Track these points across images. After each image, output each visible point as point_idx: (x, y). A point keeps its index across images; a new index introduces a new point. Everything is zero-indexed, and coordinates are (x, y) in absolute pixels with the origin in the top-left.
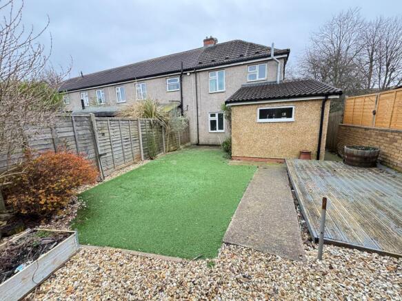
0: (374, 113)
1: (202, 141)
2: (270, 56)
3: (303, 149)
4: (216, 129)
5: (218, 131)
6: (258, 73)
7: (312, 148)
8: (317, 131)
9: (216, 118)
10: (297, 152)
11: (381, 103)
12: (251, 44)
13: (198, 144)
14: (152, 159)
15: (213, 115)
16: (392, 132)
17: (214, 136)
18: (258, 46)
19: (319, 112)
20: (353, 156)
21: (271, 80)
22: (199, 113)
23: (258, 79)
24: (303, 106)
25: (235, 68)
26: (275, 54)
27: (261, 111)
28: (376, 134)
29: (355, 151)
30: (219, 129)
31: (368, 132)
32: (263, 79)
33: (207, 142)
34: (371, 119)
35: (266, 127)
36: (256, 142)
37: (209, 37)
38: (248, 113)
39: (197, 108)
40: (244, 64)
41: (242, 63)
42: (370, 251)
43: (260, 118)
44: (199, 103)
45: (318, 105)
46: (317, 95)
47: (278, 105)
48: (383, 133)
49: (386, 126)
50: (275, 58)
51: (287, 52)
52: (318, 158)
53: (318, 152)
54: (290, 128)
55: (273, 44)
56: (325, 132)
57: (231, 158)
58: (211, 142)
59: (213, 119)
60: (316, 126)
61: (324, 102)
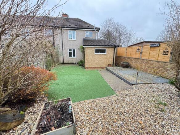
0: (126, 53)
1: (65, 62)
2: (94, 29)
3: (109, 64)
4: (72, 56)
5: (73, 57)
6: (89, 35)
7: (111, 63)
8: (113, 58)
9: (72, 51)
10: (107, 65)
11: (128, 50)
12: (85, 22)
13: (63, 63)
14: (49, 70)
15: (70, 50)
16: (131, 58)
17: (71, 59)
18: (88, 24)
19: (113, 51)
20: (124, 65)
21: (94, 38)
22: (64, 48)
23: (89, 37)
24: (109, 49)
25: (80, 31)
26: (96, 29)
27: (96, 50)
28: (127, 59)
29: (124, 63)
30: (73, 56)
31: (125, 58)
32: (91, 37)
33: (68, 62)
34: (125, 54)
35: (98, 56)
36: (94, 61)
37: (65, 13)
38: (91, 50)
39: (63, 46)
40: (84, 30)
41: (83, 29)
42: (142, 84)
43: (96, 52)
44: (63, 44)
45: (113, 49)
46: (113, 46)
47: (102, 48)
48: (129, 58)
49: (129, 56)
50: (96, 30)
51: (99, 29)
52: (113, 66)
53: (113, 64)
54: (105, 56)
55: (95, 25)
56: (115, 58)
57: (85, 68)
58: (70, 62)
59: (70, 51)
60: (112, 56)
61: (115, 48)
